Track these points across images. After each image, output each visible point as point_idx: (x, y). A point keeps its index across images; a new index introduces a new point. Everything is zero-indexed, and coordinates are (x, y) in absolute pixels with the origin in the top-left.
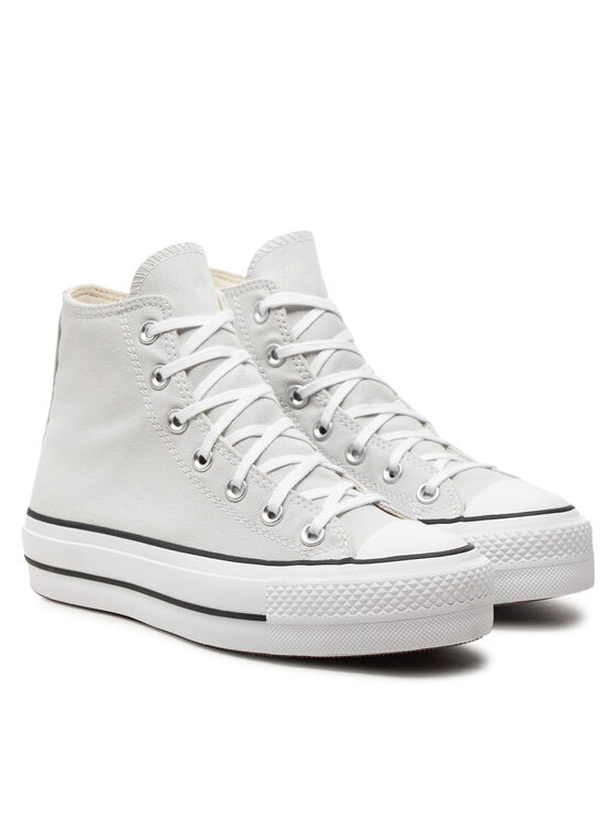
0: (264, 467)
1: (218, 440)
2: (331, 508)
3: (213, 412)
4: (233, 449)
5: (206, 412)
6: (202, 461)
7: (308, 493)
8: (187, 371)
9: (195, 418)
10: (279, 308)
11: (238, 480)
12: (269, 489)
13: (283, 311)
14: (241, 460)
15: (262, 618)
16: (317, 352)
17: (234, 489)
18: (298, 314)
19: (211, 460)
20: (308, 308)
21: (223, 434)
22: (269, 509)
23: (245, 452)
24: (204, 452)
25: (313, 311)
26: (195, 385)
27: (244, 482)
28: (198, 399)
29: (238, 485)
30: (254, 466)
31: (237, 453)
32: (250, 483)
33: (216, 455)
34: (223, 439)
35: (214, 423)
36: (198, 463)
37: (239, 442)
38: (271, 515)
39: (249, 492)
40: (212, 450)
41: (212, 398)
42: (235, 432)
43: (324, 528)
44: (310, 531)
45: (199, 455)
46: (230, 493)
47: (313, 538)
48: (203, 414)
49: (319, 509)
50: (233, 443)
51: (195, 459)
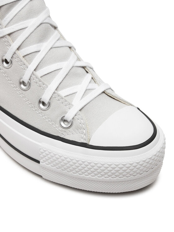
0: (39, 73)
1: (15, 53)
2: (77, 103)
3: (14, 34)
4: (23, 59)
5: (9, 35)
6: (7, 62)
7: (63, 93)
9: (3, 37)
11: (26, 79)
12: (43, 87)
14: (27, 67)
15: (38, 162)
17: (24, 83)
19: (11, 62)
21: (18, 49)
22: (42, 100)
23: (30, 62)
24: (8, 57)
27: (29, 81)
28: (4, 26)
29: (26, 82)
30: (34, 72)
31: (25, 62)
32: (32, 82)
33: (14, 61)
34: (18, 52)
35: (13, 42)
36: (4, 63)
37: (27, 55)
38: (44, 104)
39: (32, 87)
40: (12, 58)
41: (12, 27)
42: (25, 49)
43: (73, 118)
44: (65, 118)
45: (4, 59)
46: (22, 86)
47: (66, 123)
48: (7, 36)
49: (70, 105)
50: (23, 55)
51: (3, 61)
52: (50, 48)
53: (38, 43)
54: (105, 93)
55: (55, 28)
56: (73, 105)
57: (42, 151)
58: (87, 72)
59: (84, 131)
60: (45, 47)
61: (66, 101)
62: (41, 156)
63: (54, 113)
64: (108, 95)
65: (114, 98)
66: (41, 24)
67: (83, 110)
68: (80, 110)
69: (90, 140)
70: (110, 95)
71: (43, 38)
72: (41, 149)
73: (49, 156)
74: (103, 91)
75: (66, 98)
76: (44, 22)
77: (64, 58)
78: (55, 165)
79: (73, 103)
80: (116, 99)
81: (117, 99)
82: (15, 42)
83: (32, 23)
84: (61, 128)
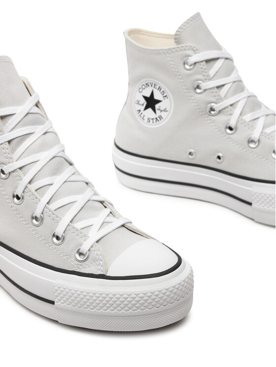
0: (53, 206)
1: (26, 187)
2: (94, 235)
3: (25, 168)
4: (35, 193)
5: (20, 168)
6: (18, 198)
7: (78, 225)
8: (9, 142)
9: (13, 171)
10: (202, 62)
11: (38, 213)
12: (56, 221)
13: (204, 63)
14: (40, 200)
16: (223, 85)
17: (36, 218)
18: (212, 63)
19: (23, 198)
20: (217, 59)
21: (30, 183)
22: (56, 234)
23: (42, 195)
24: (19, 192)
25: (219, 60)
26: (13, 151)
27: (42, 215)
28: (15, 160)
29: (38, 216)
30: (47, 205)
31: (38, 195)
32: (45, 216)
33: (25, 195)
34: (29, 186)
35: (24, 175)
36: (15, 199)
37: (39, 188)
38: (58, 238)
39: (45, 221)
40: (23, 192)
41: (23, 160)
42: (37, 182)
43: (89, 250)
44: (80, 251)
45: (16, 195)
46: (34, 221)
47: (82, 256)
48: (18, 170)
49: (86, 237)
50: (36, 189)
51: (14, 196)
52: (64, 181)
53: (51, 176)
54: (124, 227)
55: (71, 164)
56: (88, 237)
57: (56, 288)
58: (106, 207)
59: (101, 262)
60: (58, 180)
61: (81, 233)
62: (56, 294)
63: (68, 246)
64: (128, 229)
65: (135, 232)
66: (54, 157)
67: (100, 242)
68: (97, 242)
69: (107, 271)
70: (131, 229)
71: (56, 171)
72: (55, 286)
73: (64, 293)
74: (122, 224)
75: (82, 231)
76: (57, 155)
77: (79, 192)
78: (70, 303)
79: (89, 235)
80: (137, 232)
81: (139, 233)
82: (27, 176)
83: (44, 156)
84: (76, 262)
